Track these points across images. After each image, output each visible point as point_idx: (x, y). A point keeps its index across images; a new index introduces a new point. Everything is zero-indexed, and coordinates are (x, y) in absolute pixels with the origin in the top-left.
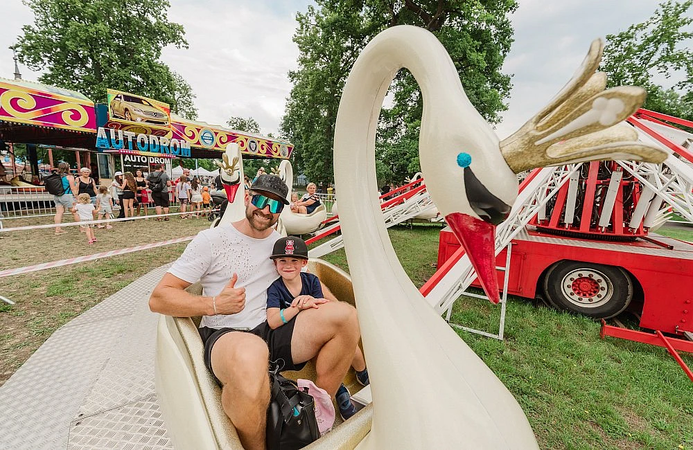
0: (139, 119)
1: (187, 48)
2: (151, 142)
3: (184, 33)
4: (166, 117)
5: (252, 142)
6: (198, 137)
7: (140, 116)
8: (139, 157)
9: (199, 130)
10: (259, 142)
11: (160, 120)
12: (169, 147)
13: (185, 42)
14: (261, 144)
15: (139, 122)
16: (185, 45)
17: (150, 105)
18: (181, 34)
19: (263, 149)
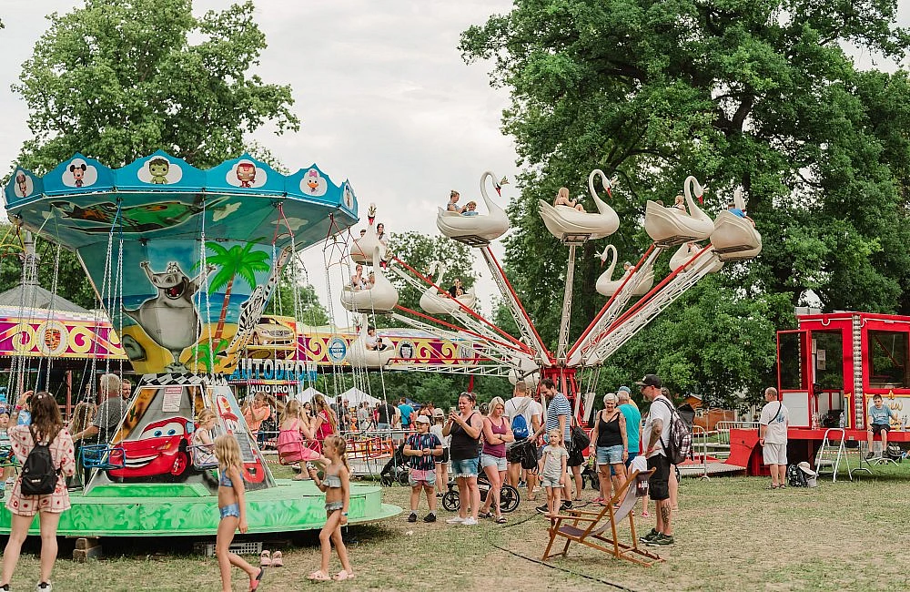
0: (265, 342)
1: (296, 129)
2: (277, 368)
3: (291, 102)
4: (291, 334)
5: (405, 346)
6: (325, 351)
7: (267, 338)
8: (263, 387)
9: (326, 340)
10: (416, 344)
11: (284, 338)
12: (294, 372)
13: (293, 120)
14: (420, 347)
15: (266, 346)
16: (292, 125)
17: (277, 323)
18: (285, 105)
19: (423, 355)
